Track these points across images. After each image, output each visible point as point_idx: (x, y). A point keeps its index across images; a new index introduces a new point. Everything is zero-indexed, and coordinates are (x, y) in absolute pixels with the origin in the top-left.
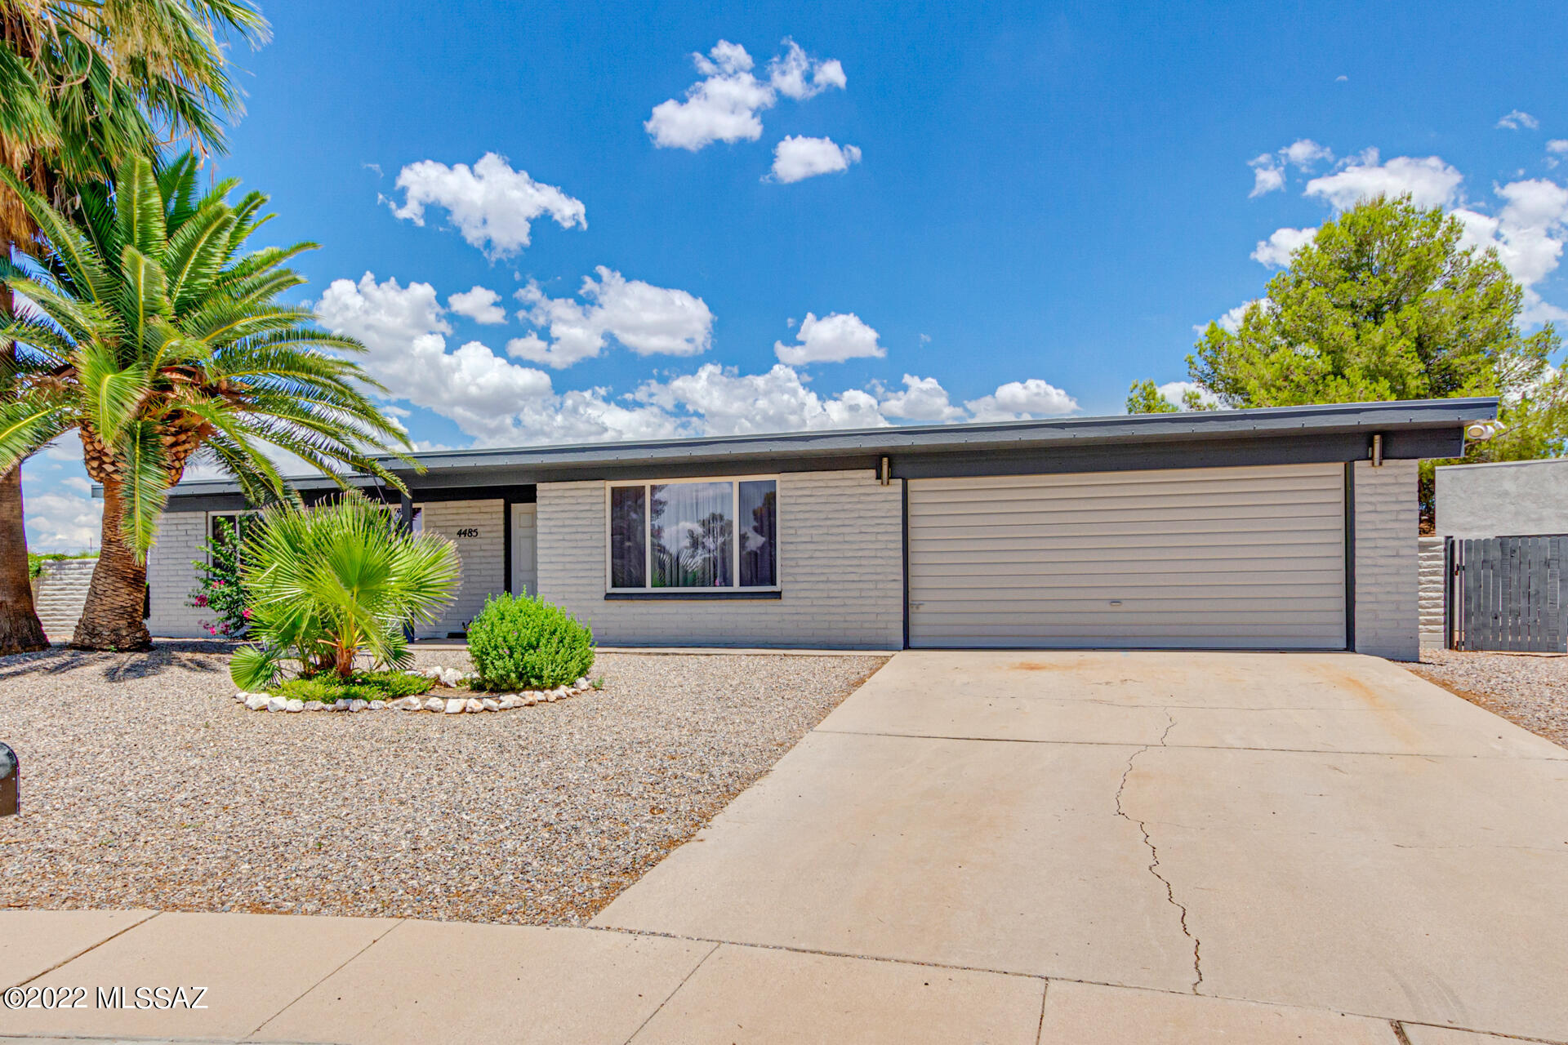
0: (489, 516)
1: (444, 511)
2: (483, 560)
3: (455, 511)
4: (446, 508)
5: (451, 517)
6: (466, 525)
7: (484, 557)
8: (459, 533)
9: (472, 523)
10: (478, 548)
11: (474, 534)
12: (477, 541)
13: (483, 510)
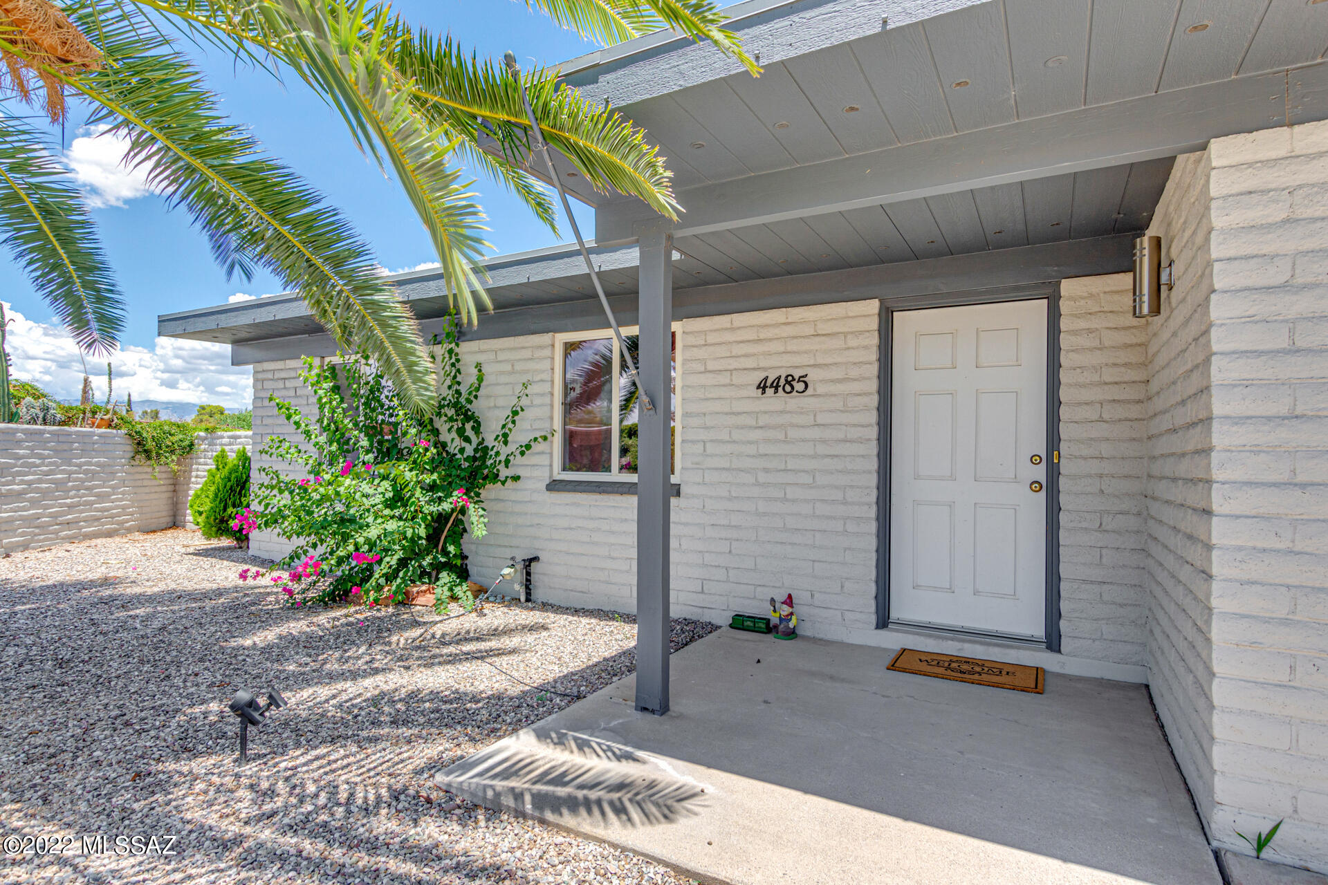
0: (838, 343)
1: (729, 337)
2: (821, 449)
3: (753, 336)
4: (732, 329)
5: (738, 350)
6: (778, 367)
7: (824, 441)
8: (762, 387)
9: (797, 360)
10: (809, 419)
11: (799, 386)
12: (805, 402)
13: (824, 328)
